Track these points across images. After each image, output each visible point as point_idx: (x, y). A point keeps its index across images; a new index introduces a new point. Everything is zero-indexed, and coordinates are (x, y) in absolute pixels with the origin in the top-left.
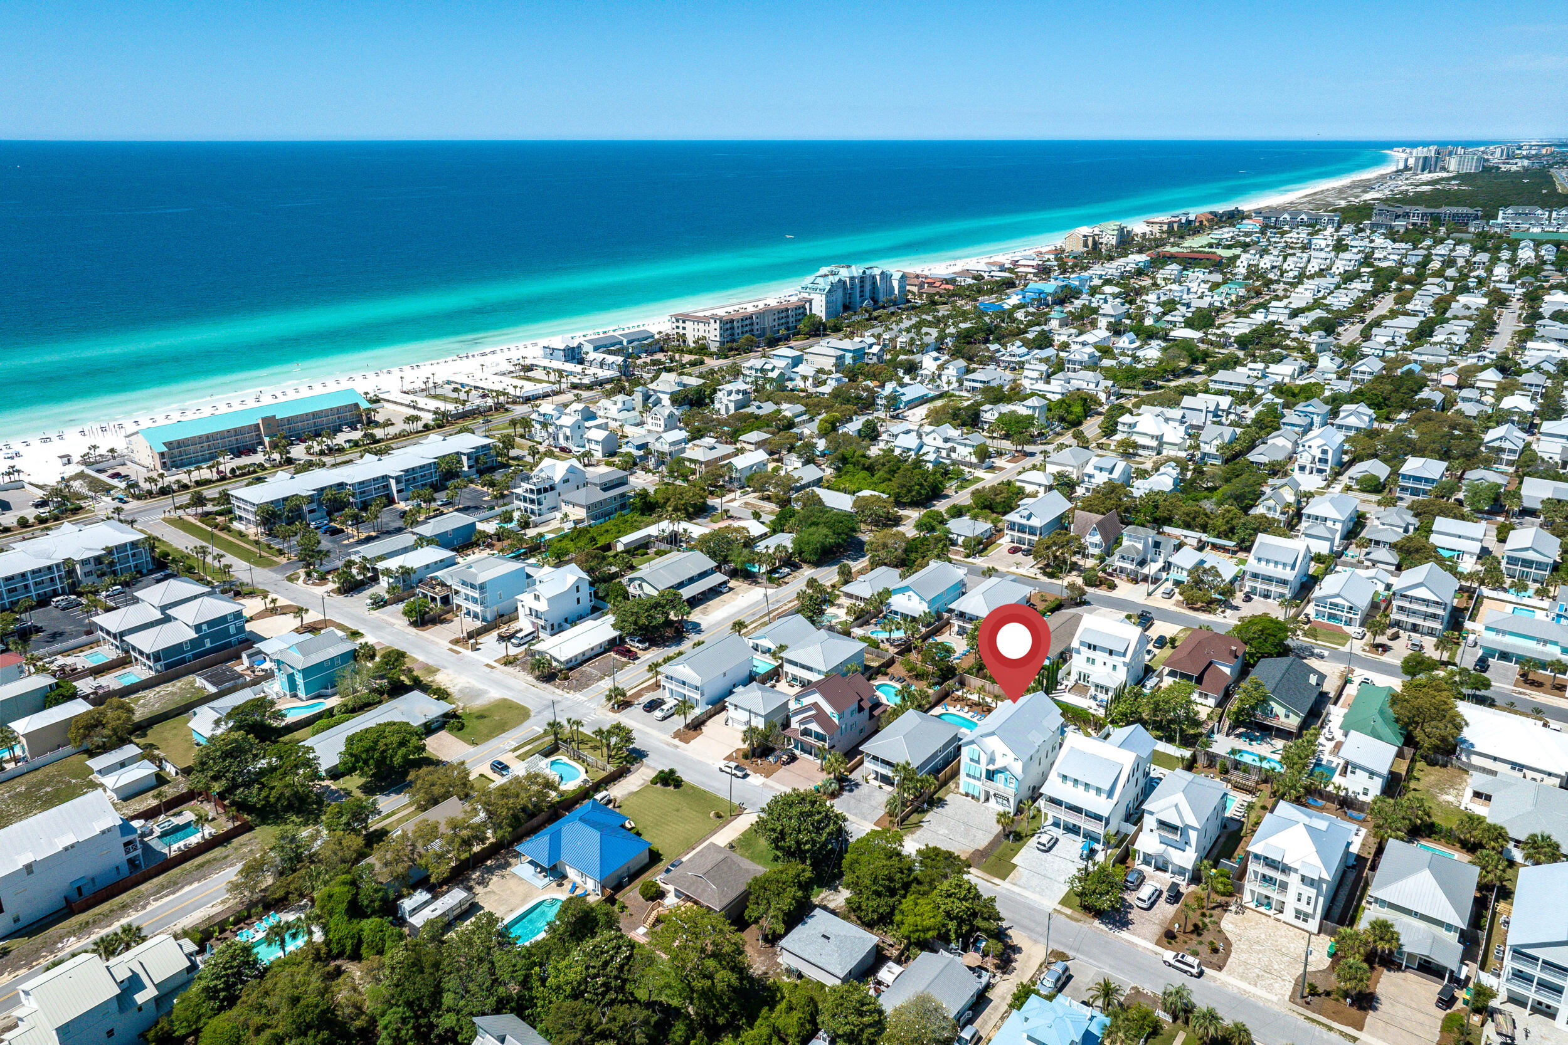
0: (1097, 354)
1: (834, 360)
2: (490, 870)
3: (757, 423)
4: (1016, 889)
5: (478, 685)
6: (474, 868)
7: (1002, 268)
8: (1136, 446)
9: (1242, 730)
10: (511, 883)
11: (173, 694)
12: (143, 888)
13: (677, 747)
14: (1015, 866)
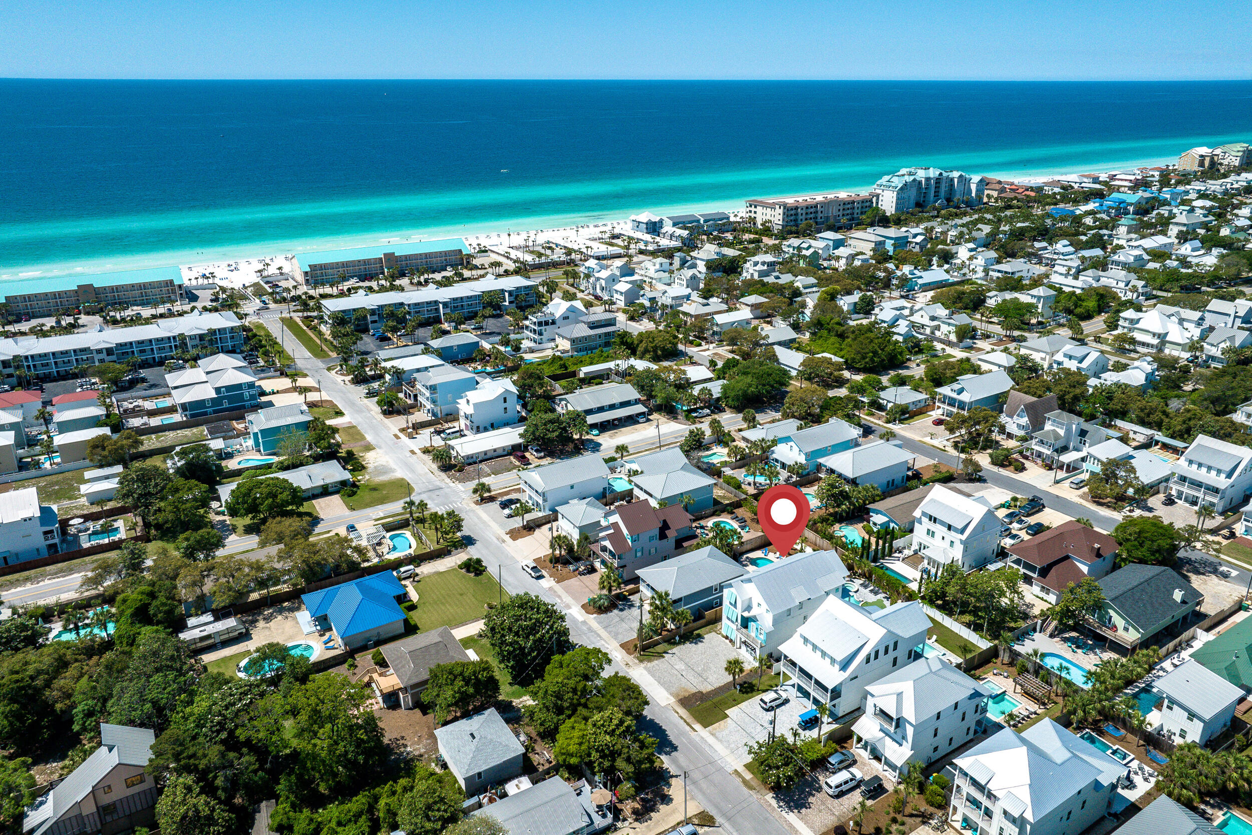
0: (1146, 257)
1: (873, 245)
2: (280, 612)
3: (762, 289)
4: (711, 740)
5: (392, 465)
6: (270, 607)
7: (1096, 180)
8: (1133, 341)
9: (1074, 634)
10: (289, 624)
11: (186, 436)
12: (48, 568)
13: (504, 541)
14: (726, 716)
